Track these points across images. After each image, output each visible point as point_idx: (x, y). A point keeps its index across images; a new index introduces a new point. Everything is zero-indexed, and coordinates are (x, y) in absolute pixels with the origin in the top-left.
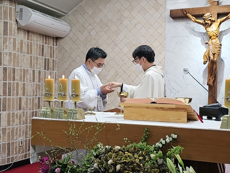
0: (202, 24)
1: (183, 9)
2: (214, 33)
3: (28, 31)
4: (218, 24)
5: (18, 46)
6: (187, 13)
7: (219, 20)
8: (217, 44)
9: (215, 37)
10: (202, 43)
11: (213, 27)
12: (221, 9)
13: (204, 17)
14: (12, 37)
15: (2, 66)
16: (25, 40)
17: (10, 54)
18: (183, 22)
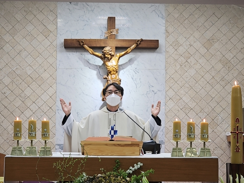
0: (101, 57)
1: (79, 39)
2: (114, 68)
4: (118, 59)
6: (83, 44)
7: (118, 54)
8: (117, 80)
9: (114, 72)
10: (98, 77)
11: (112, 61)
12: (120, 43)
13: (105, 51)
18: (77, 53)
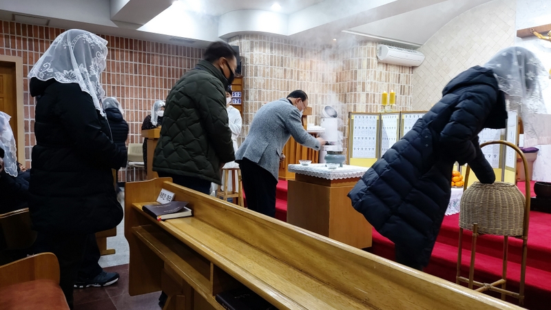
1: (530, 28)
3: (386, 64)
5: (378, 76)
6: (533, 32)
14: (374, 70)
15: (365, 93)
16: (384, 71)
17: (372, 83)
18: (533, 40)
